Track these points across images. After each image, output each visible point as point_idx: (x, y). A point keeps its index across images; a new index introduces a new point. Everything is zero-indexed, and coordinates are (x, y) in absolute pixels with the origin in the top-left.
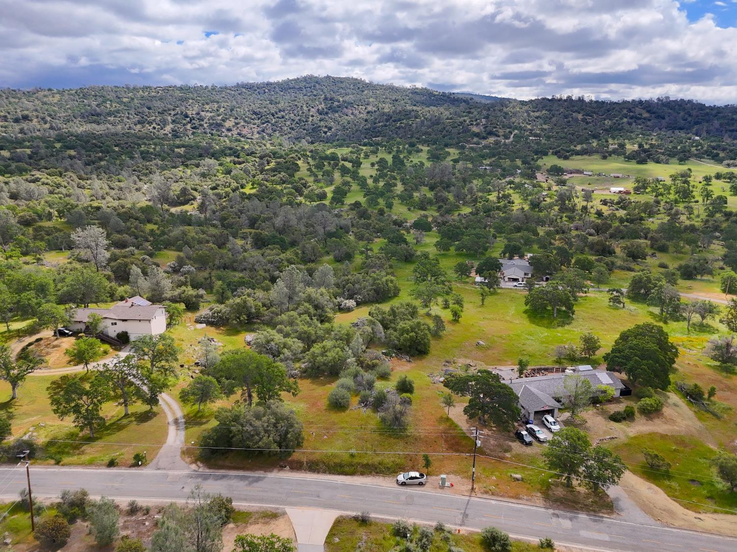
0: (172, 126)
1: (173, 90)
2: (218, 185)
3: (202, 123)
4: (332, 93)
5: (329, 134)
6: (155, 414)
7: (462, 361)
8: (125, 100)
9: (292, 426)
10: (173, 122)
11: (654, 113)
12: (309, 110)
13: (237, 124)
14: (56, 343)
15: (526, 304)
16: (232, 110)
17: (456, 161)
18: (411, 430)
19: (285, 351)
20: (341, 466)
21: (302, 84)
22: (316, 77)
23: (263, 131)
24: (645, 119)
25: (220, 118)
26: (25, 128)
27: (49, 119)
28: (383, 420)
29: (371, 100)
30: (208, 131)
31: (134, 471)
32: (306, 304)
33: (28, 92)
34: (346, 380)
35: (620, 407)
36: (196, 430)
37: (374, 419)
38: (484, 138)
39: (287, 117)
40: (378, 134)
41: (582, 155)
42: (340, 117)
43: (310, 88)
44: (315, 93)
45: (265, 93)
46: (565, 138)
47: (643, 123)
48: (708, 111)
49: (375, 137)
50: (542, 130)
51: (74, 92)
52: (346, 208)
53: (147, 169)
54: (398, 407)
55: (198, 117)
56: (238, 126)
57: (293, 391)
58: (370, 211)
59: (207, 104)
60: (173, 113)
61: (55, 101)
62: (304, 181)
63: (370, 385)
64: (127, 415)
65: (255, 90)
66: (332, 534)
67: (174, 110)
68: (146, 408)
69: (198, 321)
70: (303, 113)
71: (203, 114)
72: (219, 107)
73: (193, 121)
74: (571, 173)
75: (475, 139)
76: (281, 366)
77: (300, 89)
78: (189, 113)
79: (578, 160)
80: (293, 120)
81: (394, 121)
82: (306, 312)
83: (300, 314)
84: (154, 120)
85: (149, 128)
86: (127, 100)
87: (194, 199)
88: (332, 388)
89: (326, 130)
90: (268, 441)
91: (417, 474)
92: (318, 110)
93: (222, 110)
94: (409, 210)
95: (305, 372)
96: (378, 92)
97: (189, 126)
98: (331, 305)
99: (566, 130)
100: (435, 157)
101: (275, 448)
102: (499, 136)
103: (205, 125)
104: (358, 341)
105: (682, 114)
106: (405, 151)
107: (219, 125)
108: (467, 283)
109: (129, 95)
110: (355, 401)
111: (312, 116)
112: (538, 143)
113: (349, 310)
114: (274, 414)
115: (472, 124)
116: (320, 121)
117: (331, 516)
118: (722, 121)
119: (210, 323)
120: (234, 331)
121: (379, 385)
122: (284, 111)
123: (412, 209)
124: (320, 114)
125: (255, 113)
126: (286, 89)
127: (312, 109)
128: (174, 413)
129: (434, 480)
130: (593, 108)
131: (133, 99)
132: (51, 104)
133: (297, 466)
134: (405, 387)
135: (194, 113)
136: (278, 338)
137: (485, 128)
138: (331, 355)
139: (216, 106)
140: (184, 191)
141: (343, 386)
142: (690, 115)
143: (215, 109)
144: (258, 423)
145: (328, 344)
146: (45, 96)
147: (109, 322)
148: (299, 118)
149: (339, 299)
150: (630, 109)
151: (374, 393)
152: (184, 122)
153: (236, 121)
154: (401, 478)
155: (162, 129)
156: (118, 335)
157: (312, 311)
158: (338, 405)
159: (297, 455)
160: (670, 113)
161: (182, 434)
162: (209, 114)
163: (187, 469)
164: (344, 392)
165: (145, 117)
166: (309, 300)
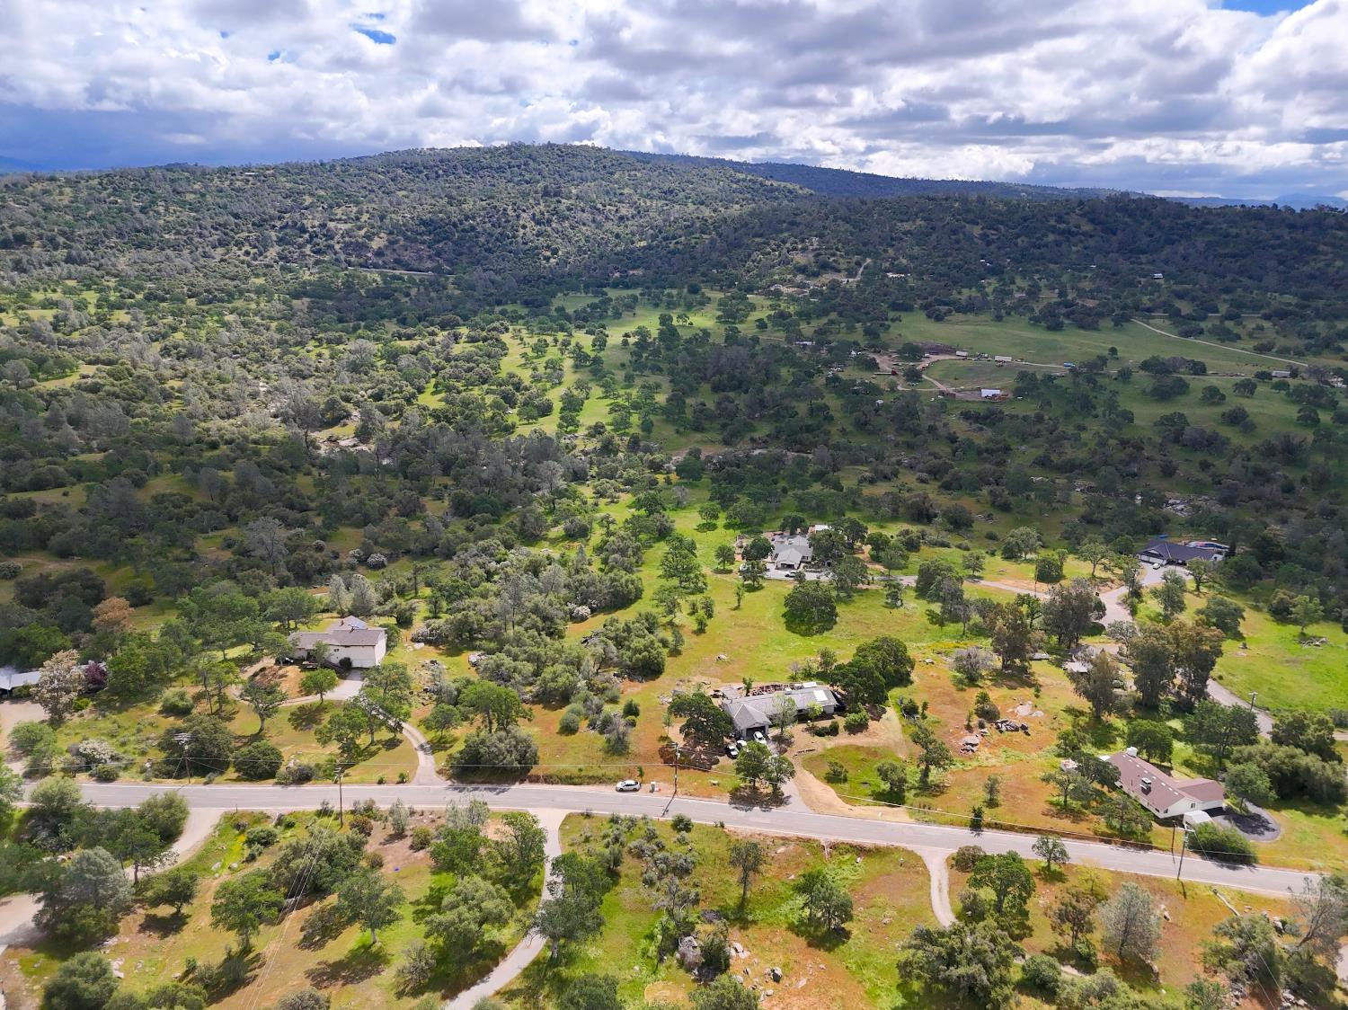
0: (278, 248)
1: (273, 175)
2: (382, 391)
3: (332, 242)
4: (557, 176)
5: (552, 260)
6: (400, 742)
7: (697, 679)
8: (190, 197)
9: (529, 747)
10: (280, 241)
11: (1100, 223)
12: (518, 216)
13: (391, 243)
14: (281, 672)
15: (786, 605)
16: (382, 218)
17: (761, 325)
18: (632, 748)
19: (516, 675)
20: (571, 778)
21: (505, 160)
22: (528, 147)
23: (438, 254)
24: (1084, 234)
25: (362, 232)
26: (24, 261)
27: (61, 240)
28: (609, 741)
29: (626, 191)
30: (343, 257)
31: (401, 786)
32: (534, 617)
33: (15, 185)
34: (576, 705)
35: (826, 724)
36: (443, 755)
37: (601, 740)
38: (816, 275)
39: (479, 229)
40: (638, 263)
41: (965, 313)
42: (573, 228)
43: (519, 167)
44: (527, 177)
45: (438, 176)
46: (946, 275)
47: (1081, 241)
48: (1189, 219)
49: (633, 268)
50: (912, 258)
51: (96, 182)
52: (582, 432)
53: (257, 350)
54: (622, 729)
55: (324, 231)
56: (396, 246)
57: (528, 717)
58: (617, 440)
59: (339, 206)
60: (278, 224)
61: (66, 202)
62: (516, 379)
63: (599, 710)
64: (373, 743)
65: (421, 172)
66: (564, 823)
67: (280, 218)
68: (391, 735)
69: (415, 640)
70: (507, 221)
71: (331, 225)
72: (360, 212)
73: (318, 240)
74: (937, 354)
75: (799, 278)
76: (512, 691)
77: (500, 169)
78: (308, 223)
79: (957, 323)
80: (491, 235)
81: (666, 239)
82: (534, 626)
83: (526, 630)
84: (247, 239)
85: (239, 253)
86: (193, 196)
87: (348, 416)
88: (563, 713)
89: (549, 254)
90: (511, 760)
91: (632, 782)
92: (534, 215)
93: (365, 217)
94: (677, 432)
95: (537, 696)
96: (639, 175)
97: (307, 250)
98: (562, 614)
99: (950, 259)
100: (730, 316)
101: (516, 764)
102: (838, 271)
103: (337, 247)
104: (590, 664)
105: (1147, 223)
106: (682, 302)
107: (361, 247)
108: (730, 572)
109: (196, 187)
110: (584, 724)
111: (524, 227)
112: (901, 284)
113: (583, 619)
114: (514, 737)
115: (795, 249)
116: (538, 235)
117: (563, 814)
118: (1211, 238)
119: (428, 642)
120: (454, 651)
121: (607, 708)
122: (474, 218)
123: (682, 429)
124: (538, 223)
125: (423, 223)
126: (475, 170)
127: (524, 215)
128: (417, 740)
129: (647, 787)
130: (1001, 214)
131: (203, 195)
132: (58, 209)
133: (535, 780)
134: (631, 710)
135: (317, 223)
136: (508, 661)
137: (816, 256)
138: (561, 680)
139: (355, 209)
140: (331, 405)
141: (572, 711)
142: (1160, 228)
143: (353, 215)
144: (502, 746)
145: (559, 668)
146: (45, 192)
147: (332, 648)
148: (499, 230)
149: (571, 606)
150: (1060, 217)
151: (602, 716)
152: (300, 240)
153: (391, 237)
154: (620, 785)
155: (261, 254)
156: (341, 662)
157: (540, 624)
158: (568, 729)
159: (534, 771)
160: (1126, 223)
161: (431, 758)
162: (344, 227)
163: (443, 784)
164: (574, 716)
165: (232, 234)
166: (536, 610)
